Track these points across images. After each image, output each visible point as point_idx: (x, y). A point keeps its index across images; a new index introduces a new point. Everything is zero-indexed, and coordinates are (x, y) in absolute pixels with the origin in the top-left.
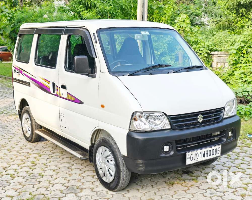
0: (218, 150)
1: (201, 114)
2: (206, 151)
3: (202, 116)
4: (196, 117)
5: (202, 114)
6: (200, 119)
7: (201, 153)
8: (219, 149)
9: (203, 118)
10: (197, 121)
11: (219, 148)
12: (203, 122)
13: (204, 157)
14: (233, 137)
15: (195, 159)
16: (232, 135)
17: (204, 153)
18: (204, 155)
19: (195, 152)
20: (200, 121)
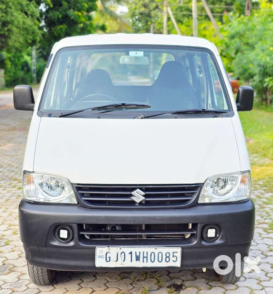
0: (174, 256)
1: (141, 189)
2: (143, 253)
3: (143, 193)
4: (129, 193)
6: (138, 196)
7: (131, 253)
8: (175, 254)
9: (144, 196)
10: (132, 199)
11: (177, 252)
12: (143, 203)
13: (138, 261)
14: (221, 239)
15: (117, 260)
16: (218, 236)
17: (138, 254)
18: (138, 259)
19: (117, 250)
20: (138, 201)
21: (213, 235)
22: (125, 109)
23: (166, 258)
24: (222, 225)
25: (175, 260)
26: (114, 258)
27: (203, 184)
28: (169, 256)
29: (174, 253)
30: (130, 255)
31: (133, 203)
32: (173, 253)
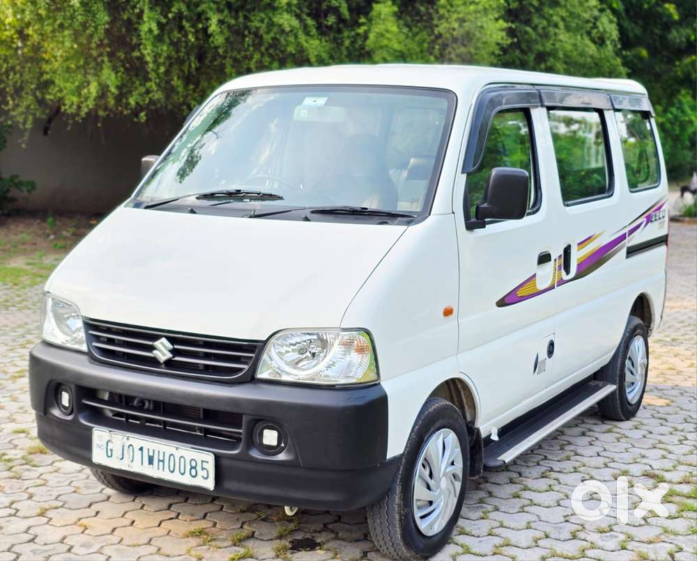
0: (203, 469)
1: (169, 339)
2: (159, 452)
3: (170, 347)
4: (150, 343)
5: (172, 340)
6: (162, 350)
7: (141, 449)
8: (205, 465)
9: (172, 351)
10: (154, 355)
11: (207, 462)
12: (169, 363)
13: (151, 466)
14: (288, 452)
15: (122, 458)
16: (283, 445)
17: (151, 454)
18: (151, 461)
19: (122, 439)
20: (162, 358)
21: (275, 443)
22: (248, 200)
23: (191, 469)
24: (286, 425)
25: (206, 476)
26: (117, 453)
27: (265, 342)
28: (196, 466)
29: (204, 463)
30: (140, 452)
31: (154, 362)
32: (203, 461)
